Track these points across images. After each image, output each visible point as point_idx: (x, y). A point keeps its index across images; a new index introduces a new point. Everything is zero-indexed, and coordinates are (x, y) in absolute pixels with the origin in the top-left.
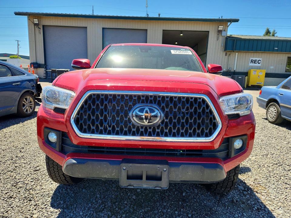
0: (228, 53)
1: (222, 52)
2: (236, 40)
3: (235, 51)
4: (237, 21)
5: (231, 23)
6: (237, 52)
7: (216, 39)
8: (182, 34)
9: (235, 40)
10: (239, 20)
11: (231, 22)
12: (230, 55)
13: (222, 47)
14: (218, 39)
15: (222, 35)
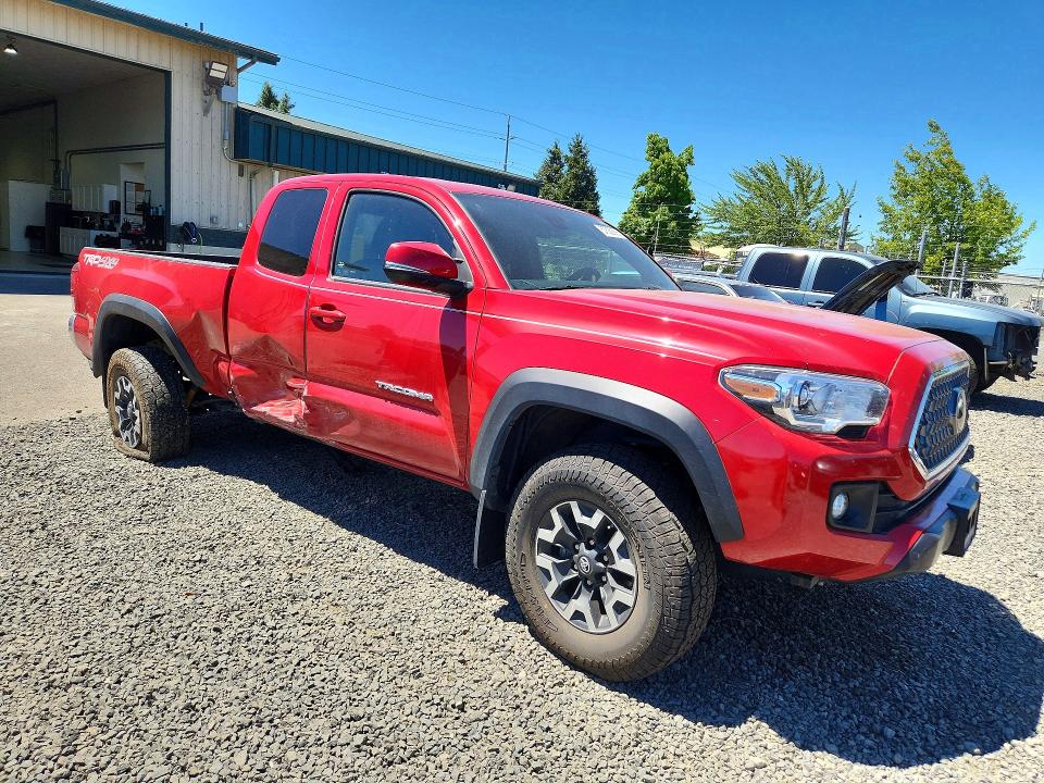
0: (248, 169)
1: (225, 163)
2: (277, 127)
3: (275, 164)
4: (272, 60)
5: (253, 63)
6: (277, 168)
7: (198, 108)
8: (11, 47)
9: (273, 129)
10: (279, 60)
11: (255, 58)
12: (254, 174)
13: (226, 142)
14: (206, 111)
15: (223, 99)
